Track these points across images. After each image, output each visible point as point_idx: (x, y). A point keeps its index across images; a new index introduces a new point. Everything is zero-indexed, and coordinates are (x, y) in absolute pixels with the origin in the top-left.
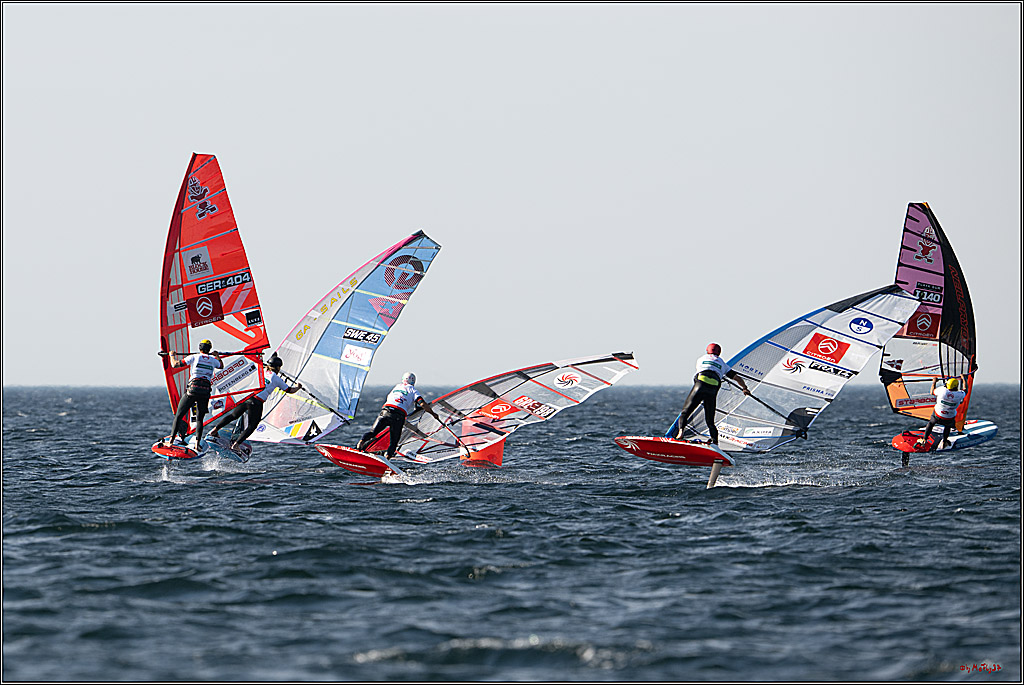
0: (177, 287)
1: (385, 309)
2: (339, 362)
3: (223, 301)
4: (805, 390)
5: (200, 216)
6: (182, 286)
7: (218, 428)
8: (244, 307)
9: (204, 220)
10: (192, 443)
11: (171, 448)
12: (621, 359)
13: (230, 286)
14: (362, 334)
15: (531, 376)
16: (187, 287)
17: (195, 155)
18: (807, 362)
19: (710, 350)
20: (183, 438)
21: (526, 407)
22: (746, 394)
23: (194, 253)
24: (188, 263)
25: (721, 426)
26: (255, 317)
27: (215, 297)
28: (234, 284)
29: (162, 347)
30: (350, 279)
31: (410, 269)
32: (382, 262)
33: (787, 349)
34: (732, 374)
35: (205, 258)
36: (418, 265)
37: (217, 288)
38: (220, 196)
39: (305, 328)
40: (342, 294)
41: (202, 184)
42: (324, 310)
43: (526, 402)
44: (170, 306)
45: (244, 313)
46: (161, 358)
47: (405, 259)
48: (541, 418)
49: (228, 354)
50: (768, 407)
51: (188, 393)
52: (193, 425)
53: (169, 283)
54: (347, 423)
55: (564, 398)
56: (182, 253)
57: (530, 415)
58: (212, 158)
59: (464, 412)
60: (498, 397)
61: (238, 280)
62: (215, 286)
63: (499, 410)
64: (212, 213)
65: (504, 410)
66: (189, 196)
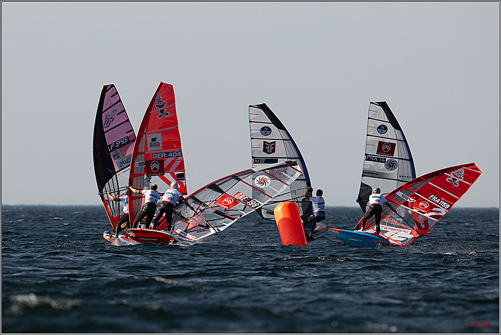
0: (142, 153)
3: (166, 164)
5: (160, 116)
6: (144, 153)
8: (177, 169)
9: (161, 119)
12: (291, 166)
13: (170, 157)
16: (147, 154)
17: (162, 83)
21: (242, 200)
23: (153, 136)
24: (149, 141)
26: (182, 176)
27: (161, 162)
28: (172, 157)
35: (159, 140)
37: (163, 157)
38: (171, 108)
41: (164, 99)
43: (241, 197)
44: (137, 162)
45: (176, 173)
48: (252, 208)
51: (143, 210)
53: (138, 149)
55: (263, 195)
56: (147, 135)
57: (246, 206)
58: (171, 86)
59: (206, 204)
60: (225, 193)
61: (175, 154)
62: (162, 156)
63: (227, 203)
64: (166, 116)
65: (230, 202)
66: (156, 105)
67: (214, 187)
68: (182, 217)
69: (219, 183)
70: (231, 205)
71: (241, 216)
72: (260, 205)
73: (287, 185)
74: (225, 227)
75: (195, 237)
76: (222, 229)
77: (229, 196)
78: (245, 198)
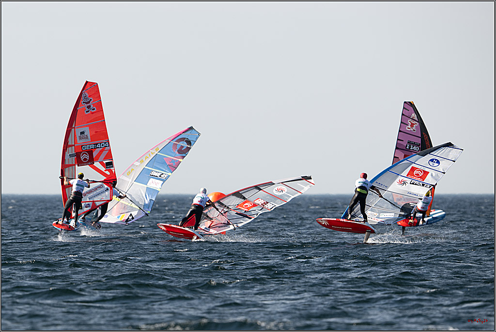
0: (71, 146)
1: (171, 163)
2: (146, 186)
3: (95, 154)
4: (409, 194)
5: (87, 112)
6: (74, 145)
7: (85, 216)
8: (105, 159)
9: (89, 114)
10: (72, 223)
11: (62, 225)
12: (306, 179)
13: (98, 148)
14: (159, 174)
15: (261, 188)
16: (77, 146)
17: (87, 82)
18: (409, 181)
19: (362, 176)
20: (68, 220)
21: (260, 204)
22: (380, 197)
23: (82, 130)
24: (78, 134)
25: (368, 213)
26: (110, 164)
27: (90, 152)
28: (101, 147)
29: (61, 174)
30: (156, 148)
31: (185, 145)
32: (172, 140)
33: (398, 175)
34: (373, 188)
35: (87, 133)
36: (189, 142)
38: (98, 103)
39: (132, 170)
40: (151, 154)
41: (89, 96)
42: (142, 162)
43: (260, 202)
44: (67, 154)
45: (105, 162)
46: (60, 179)
47: (182, 139)
48: (268, 210)
49: (94, 182)
50: (391, 203)
51: (71, 198)
52: (74, 215)
53: (68, 143)
54: (147, 214)
55: (279, 200)
56: (76, 129)
57: (263, 208)
58: (96, 84)
59: (230, 207)
60: (247, 199)
61: (103, 145)
62: (91, 147)
63: (247, 206)
64: (93, 111)
65: (250, 206)
66: (82, 102)
67: (238, 194)
69: (243, 191)
72: (275, 206)
73: (301, 193)
74: (243, 224)
76: (240, 225)
77: (249, 201)
78: (263, 202)
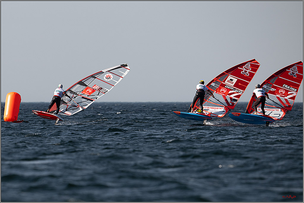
12: (124, 67)
23: (232, 78)
24: (228, 79)
43: (97, 87)
57: (99, 92)
59: (77, 93)
60: (87, 86)
63: (89, 91)
65: (90, 91)
67: (81, 83)
68: (64, 102)
69: (84, 81)
70: (91, 93)
71: (97, 98)
72: (107, 91)
73: (122, 77)
74: (88, 106)
75: (71, 113)
76: (86, 107)
77: (89, 88)
78: (99, 88)
